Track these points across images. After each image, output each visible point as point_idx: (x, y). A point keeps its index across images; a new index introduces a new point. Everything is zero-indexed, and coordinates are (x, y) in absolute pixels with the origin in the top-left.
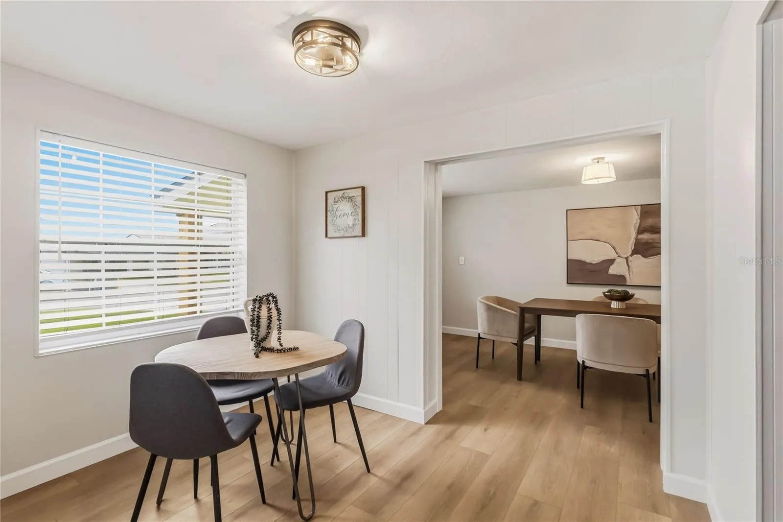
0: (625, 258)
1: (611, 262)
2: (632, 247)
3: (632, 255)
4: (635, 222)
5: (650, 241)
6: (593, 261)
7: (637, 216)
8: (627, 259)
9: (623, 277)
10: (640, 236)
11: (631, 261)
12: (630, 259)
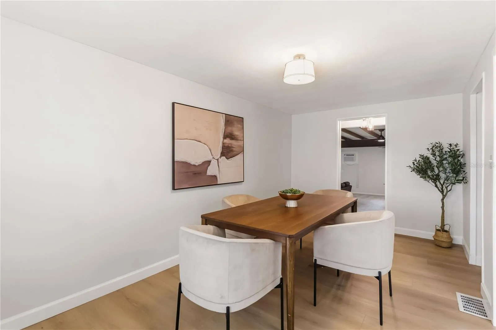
0: (217, 160)
1: (208, 163)
2: (220, 150)
3: (220, 157)
4: (222, 129)
5: (230, 145)
6: (196, 163)
7: (223, 123)
8: (218, 160)
9: (215, 177)
10: (226, 141)
11: (220, 162)
12: (220, 160)
